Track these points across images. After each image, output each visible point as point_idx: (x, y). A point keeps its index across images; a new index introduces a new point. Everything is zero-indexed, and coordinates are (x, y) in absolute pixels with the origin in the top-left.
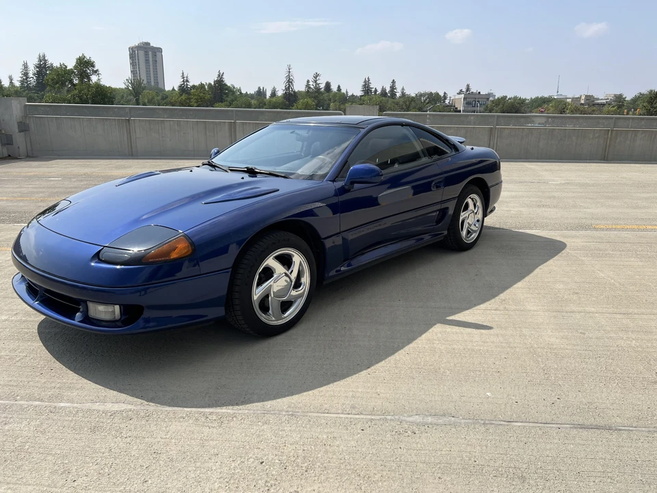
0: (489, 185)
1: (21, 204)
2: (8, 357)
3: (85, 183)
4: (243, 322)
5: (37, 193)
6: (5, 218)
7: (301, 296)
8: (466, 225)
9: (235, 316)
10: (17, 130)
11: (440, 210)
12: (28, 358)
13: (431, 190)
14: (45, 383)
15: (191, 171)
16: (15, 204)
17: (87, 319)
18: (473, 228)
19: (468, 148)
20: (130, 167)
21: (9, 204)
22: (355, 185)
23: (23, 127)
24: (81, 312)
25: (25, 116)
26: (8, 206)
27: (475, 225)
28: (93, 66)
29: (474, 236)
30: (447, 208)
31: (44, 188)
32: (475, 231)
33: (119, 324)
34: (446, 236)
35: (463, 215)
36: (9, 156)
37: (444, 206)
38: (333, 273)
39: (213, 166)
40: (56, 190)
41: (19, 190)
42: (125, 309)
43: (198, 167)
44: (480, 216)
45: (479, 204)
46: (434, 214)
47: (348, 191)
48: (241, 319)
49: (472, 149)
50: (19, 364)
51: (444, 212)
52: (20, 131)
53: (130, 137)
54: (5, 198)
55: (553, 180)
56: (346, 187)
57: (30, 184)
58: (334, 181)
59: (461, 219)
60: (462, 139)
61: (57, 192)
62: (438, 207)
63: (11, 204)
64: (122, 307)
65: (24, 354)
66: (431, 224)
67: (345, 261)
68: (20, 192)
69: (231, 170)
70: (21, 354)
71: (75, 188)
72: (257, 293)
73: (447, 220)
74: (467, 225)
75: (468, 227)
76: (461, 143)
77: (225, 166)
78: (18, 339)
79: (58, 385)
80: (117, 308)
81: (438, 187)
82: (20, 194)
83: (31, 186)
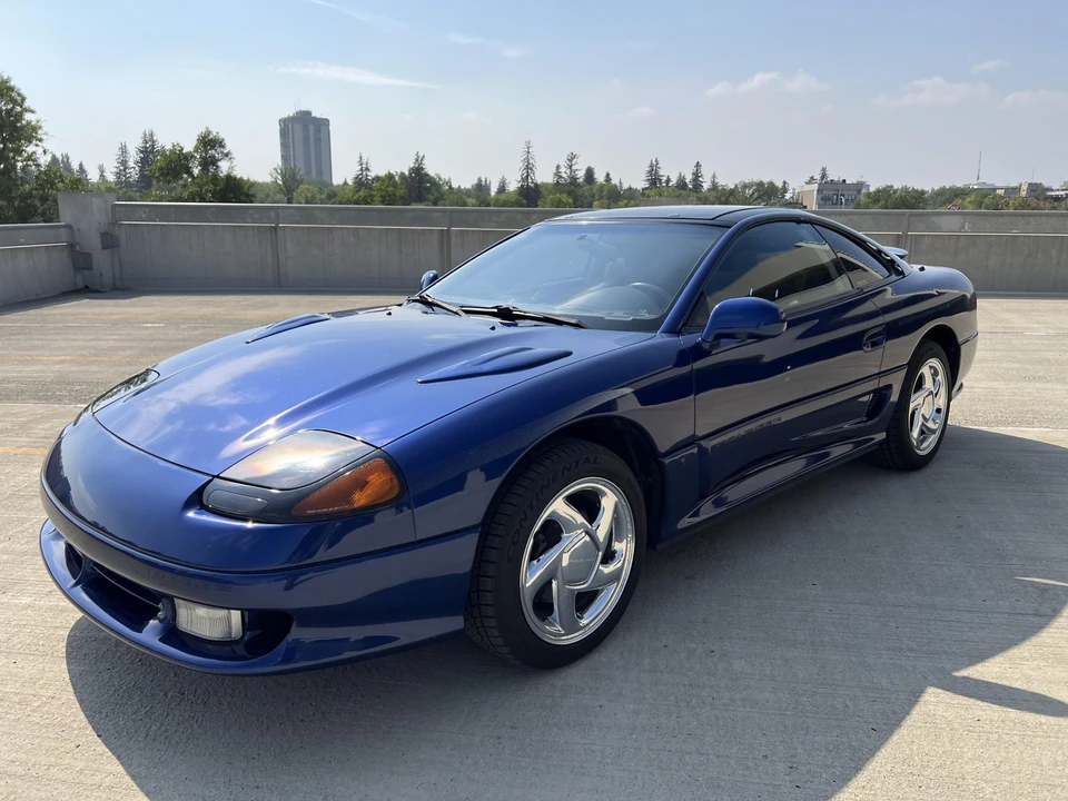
0: (960, 340)
1: (94, 368)
2: (16, 699)
3: (202, 331)
4: (500, 641)
5: (123, 349)
6: (64, 393)
7: (615, 576)
8: (918, 422)
9: (483, 626)
10: (100, 246)
11: (874, 391)
12: (56, 703)
14: (81, 771)
15: (390, 314)
16: (84, 368)
17: (172, 634)
18: (930, 425)
19: (916, 267)
20: (276, 305)
21: (72, 369)
22: (723, 341)
23: (109, 241)
24: (161, 621)
25: (114, 223)
26: (71, 372)
27: (934, 420)
28: (223, 147)
29: (932, 440)
30: (889, 387)
31: (133, 340)
32: (933, 432)
33: (240, 650)
34: (880, 443)
35: (916, 401)
36: (87, 287)
37: (884, 382)
39: (430, 305)
40: (155, 344)
41: (93, 343)
42: (253, 619)
43: (400, 305)
44: (941, 401)
45: (940, 378)
46: (866, 398)
47: (707, 354)
48: (496, 634)
49: (922, 269)
50: (36, 717)
51: (881, 394)
52: (105, 246)
53: (278, 255)
54: (68, 358)
55: (1032, 329)
56: (706, 346)
57: (112, 335)
58: (678, 333)
59: (912, 406)
60: (903, 252)
61: (155, 348)
62: (872, 385)
63: (76, 369)
64: (246, 613)
65: (50, 693)
66: (859, 420)
67: (702, 497)
68: (94, 348)
69: (466, 312)
70: (42, 692)
71: (184, 340)
72: (530, 576)
73: (886, 411)
74: (921, 419)
75: (923, 424)
76: (901, 257)
77: (454, 305)
78: (45, 654)
79: (107, 781)
80: (236, 616)
81: (874, 344)
82: (93, 351)
83: (114, 337)
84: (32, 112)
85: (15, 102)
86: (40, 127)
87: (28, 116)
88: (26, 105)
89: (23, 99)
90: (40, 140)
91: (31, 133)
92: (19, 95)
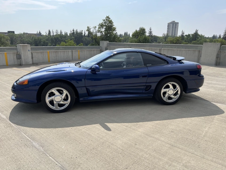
7: (67, 103)
13: (139, 78)
18: (172, 96)
25: (107, 46)
29: (174, 100)
32: (174, 98)
35: (164, 90)
37: (148, 84)
38: (81, 99)
44: (179, 92)
45: (178, 87)
46: (143, 87)
58: (90, 70)
59: (162, 91)
62: (144, 84)
72: (48, 99)
74: (168, 95)
81: (144, 77)
84: (114, 25)
85: (111, 24)
86: (116, 28)
87: (113, 26)
88: (113, 24)
89: (113, 23)
90: (116, 31)
91: (114, 29)
92: (112, 22)
